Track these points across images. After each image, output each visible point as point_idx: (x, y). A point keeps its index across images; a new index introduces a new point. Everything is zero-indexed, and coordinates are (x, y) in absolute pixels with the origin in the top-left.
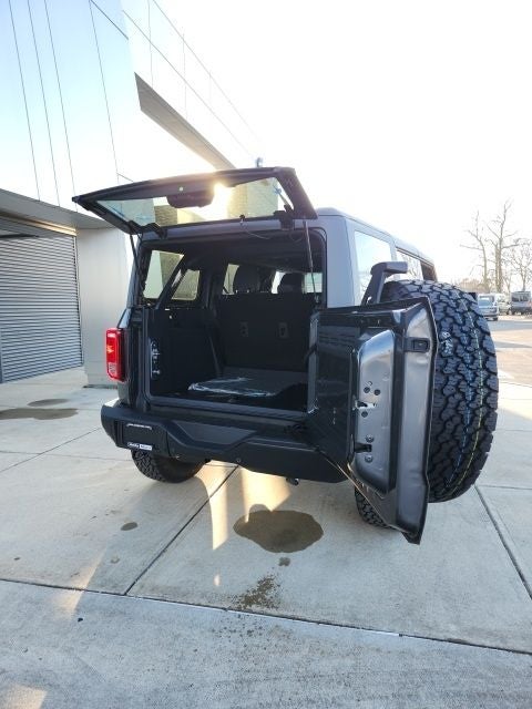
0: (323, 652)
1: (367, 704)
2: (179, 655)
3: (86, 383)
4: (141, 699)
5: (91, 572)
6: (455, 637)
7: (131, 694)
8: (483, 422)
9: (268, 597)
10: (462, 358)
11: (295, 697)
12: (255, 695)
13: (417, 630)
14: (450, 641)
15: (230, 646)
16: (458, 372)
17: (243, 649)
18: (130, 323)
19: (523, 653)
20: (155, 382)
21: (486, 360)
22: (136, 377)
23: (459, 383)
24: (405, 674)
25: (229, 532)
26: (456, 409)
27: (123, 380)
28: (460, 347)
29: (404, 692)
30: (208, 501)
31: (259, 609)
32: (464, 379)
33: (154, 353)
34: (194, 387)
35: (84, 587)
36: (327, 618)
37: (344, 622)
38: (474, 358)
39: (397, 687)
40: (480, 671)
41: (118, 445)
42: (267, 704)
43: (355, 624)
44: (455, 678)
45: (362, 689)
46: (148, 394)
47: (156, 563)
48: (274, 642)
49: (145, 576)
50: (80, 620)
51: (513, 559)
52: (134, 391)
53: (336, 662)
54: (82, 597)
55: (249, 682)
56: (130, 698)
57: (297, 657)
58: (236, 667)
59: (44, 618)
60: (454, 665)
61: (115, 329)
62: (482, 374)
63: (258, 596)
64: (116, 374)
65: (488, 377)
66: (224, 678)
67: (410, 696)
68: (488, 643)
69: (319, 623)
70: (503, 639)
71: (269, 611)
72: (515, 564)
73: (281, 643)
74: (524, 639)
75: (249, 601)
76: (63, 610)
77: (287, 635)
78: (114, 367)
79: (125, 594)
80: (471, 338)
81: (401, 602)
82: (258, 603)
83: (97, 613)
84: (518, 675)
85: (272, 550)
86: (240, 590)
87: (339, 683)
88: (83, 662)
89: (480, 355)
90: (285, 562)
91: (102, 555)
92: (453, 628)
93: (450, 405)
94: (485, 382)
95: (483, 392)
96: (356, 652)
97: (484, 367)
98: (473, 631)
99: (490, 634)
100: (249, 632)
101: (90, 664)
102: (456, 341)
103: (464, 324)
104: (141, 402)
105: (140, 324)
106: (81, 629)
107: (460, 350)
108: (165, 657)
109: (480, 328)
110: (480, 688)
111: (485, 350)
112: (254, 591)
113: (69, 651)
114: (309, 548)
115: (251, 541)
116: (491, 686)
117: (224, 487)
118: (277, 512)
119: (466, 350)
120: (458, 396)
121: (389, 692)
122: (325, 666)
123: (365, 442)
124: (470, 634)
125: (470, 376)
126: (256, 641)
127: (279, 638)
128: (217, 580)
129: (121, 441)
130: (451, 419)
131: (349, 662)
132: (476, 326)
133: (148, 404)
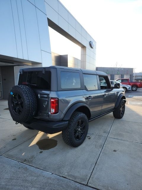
0: (31, 175)
1: (33, 189)
2: (2, 171)
6: (65, 176)
11: (19, 185)
12: (11, 182)
13: (57, 173)
14: (63, 177)
17: (15, 171)
39: (42, 186)
40: (63, 185)
42: (13, 185)
45: (34, 185)
47: (13, 149)
49: (8, 152)
53: (32, 178)
55: (12, 179)
57: (25, 175)
58: (11, 175)
60: (58, 183)
66: (8, 178)
67: (43, 188)
69: (36, 168)
71: (27, 164)
77: (26, 169)
79: (1, 155)
81: (59, 166)
82: (26, 161)
84: (71, 188)
86: (25, 158)
87: (30, 183)
90: (41, 152)
92: (66, 174)
96: (38, 176)
98: (70, 175)
99: (74, 177)
100: (19, 168)
121: (39, 187)
126: (19, 170)
127: (24, 170)
128: (23, 154)
131: (35, 178)
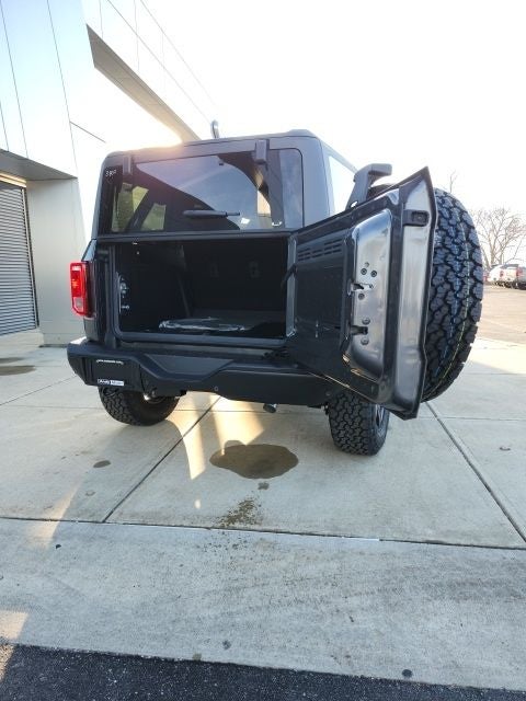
0: (308, 558)
2: (164, 571)
3: (42, 343)
4: (129, 612)
5: (66, 505)
6: (432, 539)
7: (117, 609)
8: (469, 313)
9: (250, 516)
10: (449, 249)
11: (284, 600)
12: (244, 601)
13: (397, 535)
14: (428, 542)
15: (215, 559)
16: (446, 263)
17: (229, 560)
18: (96, 256)
19: (496, 548)
20: (124, 316)
21: (472, 252)
22: (104, 311)
23: (447, 274)
24: (389, 572)
25: (206, 463)
26: (444, 299)
27: (90, 316)
28: (447, 239)
29: (388, 587)
30: (181, 440)
31: (242, 526)
32: (452, 269)
33: (122, 288)
34: (164, 324)
35: (60, 517)
36: (309, 530)
37: (326, 532)
38: (461, 250)
39: (382, 583)
40: (458, 565)
41: (87, 383)
42: (257, 607)
43: (337, 533)
44: (435, 572)
45: (349, 587)
46: (117, 330)
47: (134, 493)
48: (260, 552)
49: (122, 505)
50: (58, 546)
51: (478, 474)
52: (102, 326)
53: (321, 566)
54: (59, 526)
55: (238, 589)
56: (117, 612)
57: (283, 564)
58: (223, 577)
59: (19, 547)
60: (433, 561)
61: (79, 261)
62: (469, 265)
63: (241, 515)
64: (82, 310)
65: (474, 268)
66: (212, 587)
67: (394, 590)
68: (462, 543)
69: (302, 534)
70: (476, 538)
71: (253, 527)
72: (481, 479)
73: (266, 553)
74: (495, 536)
75: (232, 520)
76: (39, 539)
77: (272, 546)
78: (80, 303)
79: (104, 522)
80: (457, 231)
81: (379, 513)
82: (241, 521)
83: (76, 540)
84: (493, 565)
85: (250, 477)
86: (222, 511)
87: (326, 584)
88: (64, 585)
89: (467, 246)
90: (264, 487)
91: (76, 490)
92: (430, 532)
93: (438, 295)
94: (471, 273)
95: (469, 282)
96: (340, 556)
97: (471, 259)
98: (448, 533)
99: (464, 534)
100: (234, 545)
101: (73, 586)
102: (444, 233)
103: (451, 218)
104: (110, 339)
105: (107, 256)
106: (59, 554)
107: (448, 242)
108: (151, 574)
109: (465, 222)
110: (459, 579)
111: (471, 242)
112: (236, 512)
113: (48, 575)
114: (287, 474)
115: (229, 471)
116: (469, 576)
117: (197, 427)
118: (252, 446)
119: (453, 242)
120: (447, 286)
121: (375, 588)
122: (311, 570)
123: (361, 325)
124: (446, 536)
125: (457, 266)
126: (242, 553)
127: (265, 550)
128: (198, 504)
129: (90, 379)
130: (439, 309)
131: (334, 565)
132: (462, 220)
133: (117, 339)
